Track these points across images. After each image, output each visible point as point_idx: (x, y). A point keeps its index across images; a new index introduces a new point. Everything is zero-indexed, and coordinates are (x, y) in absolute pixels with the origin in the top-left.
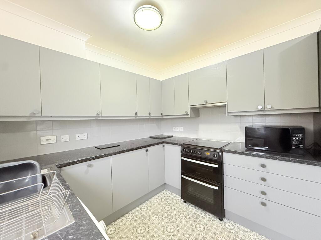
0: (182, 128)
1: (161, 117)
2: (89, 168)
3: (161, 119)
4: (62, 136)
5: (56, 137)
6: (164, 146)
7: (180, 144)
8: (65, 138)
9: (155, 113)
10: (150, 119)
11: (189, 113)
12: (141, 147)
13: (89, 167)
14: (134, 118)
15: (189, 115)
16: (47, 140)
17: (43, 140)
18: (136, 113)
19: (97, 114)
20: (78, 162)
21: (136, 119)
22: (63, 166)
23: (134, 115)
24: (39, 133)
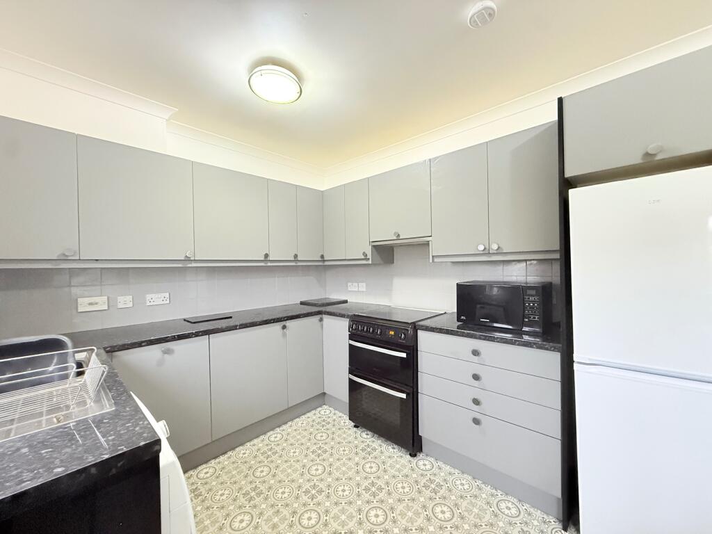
0: (364, 284)
1: (321, 264)
2: (166, 355)
3: (322, 267)
4: (119, 298)
5: (108, 298)
6: (321, 320)
7: (348, 316)
8: (125, 301)
9: (308, 254)
10: (294, 267)
11: (369, 256)
12: (272, 320)
13: (166, 353)
14: (262, 264)
15: (369, 259)
16: (91, 304)
17: (84, 305)
18: (266, 256)
19: (186, 256)
20: (143, 344)
21: (265, 268)
22: (116, 349)
23: (263, 259)
24: (74, 290)
